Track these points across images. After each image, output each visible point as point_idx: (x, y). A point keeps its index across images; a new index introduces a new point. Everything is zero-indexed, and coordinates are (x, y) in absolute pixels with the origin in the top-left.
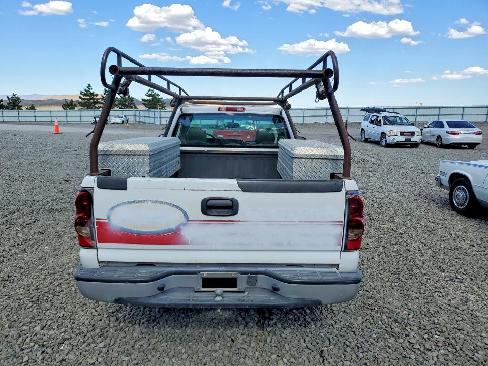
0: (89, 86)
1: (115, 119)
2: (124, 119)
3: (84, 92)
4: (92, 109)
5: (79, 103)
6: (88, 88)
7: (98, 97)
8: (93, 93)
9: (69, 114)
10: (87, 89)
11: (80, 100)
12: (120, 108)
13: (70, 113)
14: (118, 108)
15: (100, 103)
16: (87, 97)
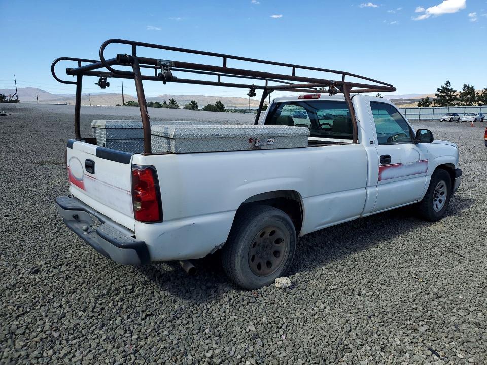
0: (448, 83)
1: (467, 117)
2: (478, 117)
3: (441, 89)
4: (447, 106)
5: (435, 100)
6: (446, 84)
7: (455, 94)
8: (452, 89)
9: (423, 111)
10: (445, 86)
11: (436, 97)
12: (479, 105)
13: (425, 111)
14: (477, 105)
15: (457, 100)
16: (444, 94)
